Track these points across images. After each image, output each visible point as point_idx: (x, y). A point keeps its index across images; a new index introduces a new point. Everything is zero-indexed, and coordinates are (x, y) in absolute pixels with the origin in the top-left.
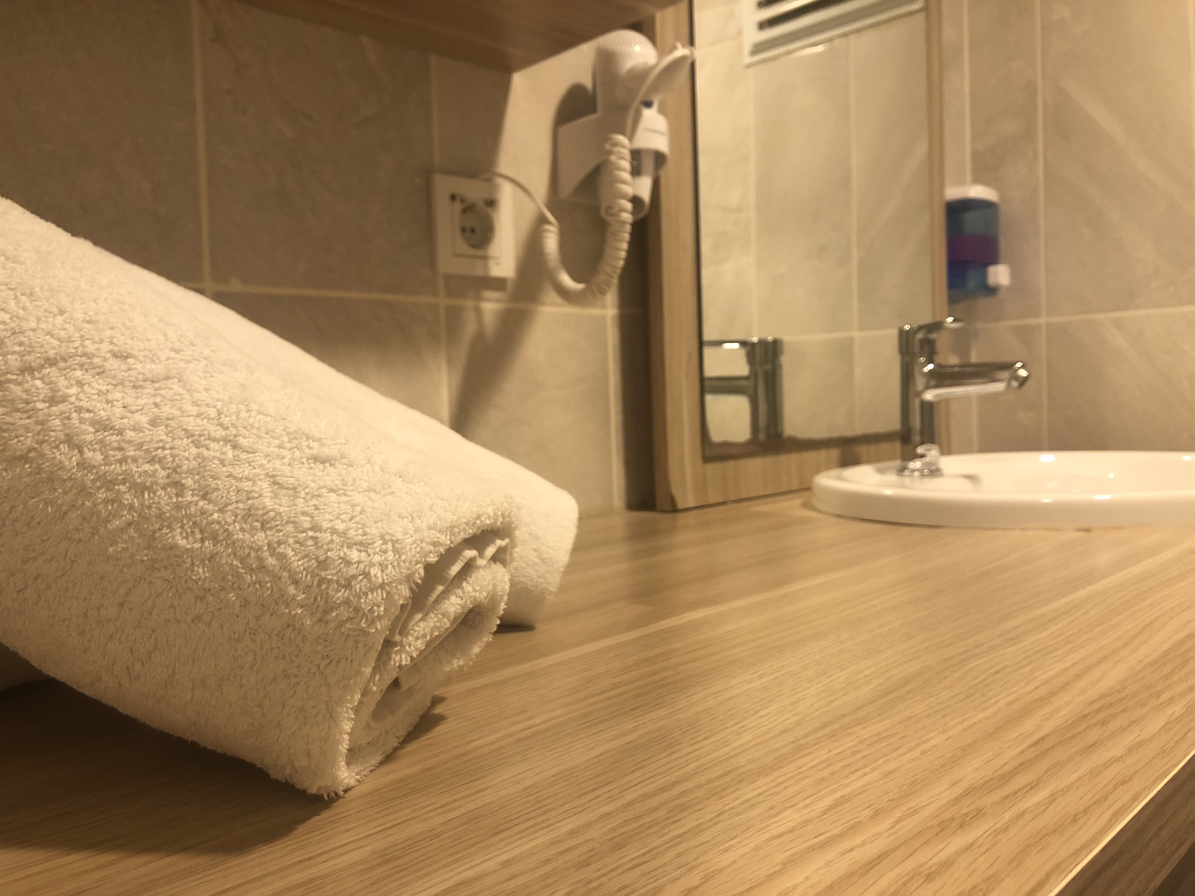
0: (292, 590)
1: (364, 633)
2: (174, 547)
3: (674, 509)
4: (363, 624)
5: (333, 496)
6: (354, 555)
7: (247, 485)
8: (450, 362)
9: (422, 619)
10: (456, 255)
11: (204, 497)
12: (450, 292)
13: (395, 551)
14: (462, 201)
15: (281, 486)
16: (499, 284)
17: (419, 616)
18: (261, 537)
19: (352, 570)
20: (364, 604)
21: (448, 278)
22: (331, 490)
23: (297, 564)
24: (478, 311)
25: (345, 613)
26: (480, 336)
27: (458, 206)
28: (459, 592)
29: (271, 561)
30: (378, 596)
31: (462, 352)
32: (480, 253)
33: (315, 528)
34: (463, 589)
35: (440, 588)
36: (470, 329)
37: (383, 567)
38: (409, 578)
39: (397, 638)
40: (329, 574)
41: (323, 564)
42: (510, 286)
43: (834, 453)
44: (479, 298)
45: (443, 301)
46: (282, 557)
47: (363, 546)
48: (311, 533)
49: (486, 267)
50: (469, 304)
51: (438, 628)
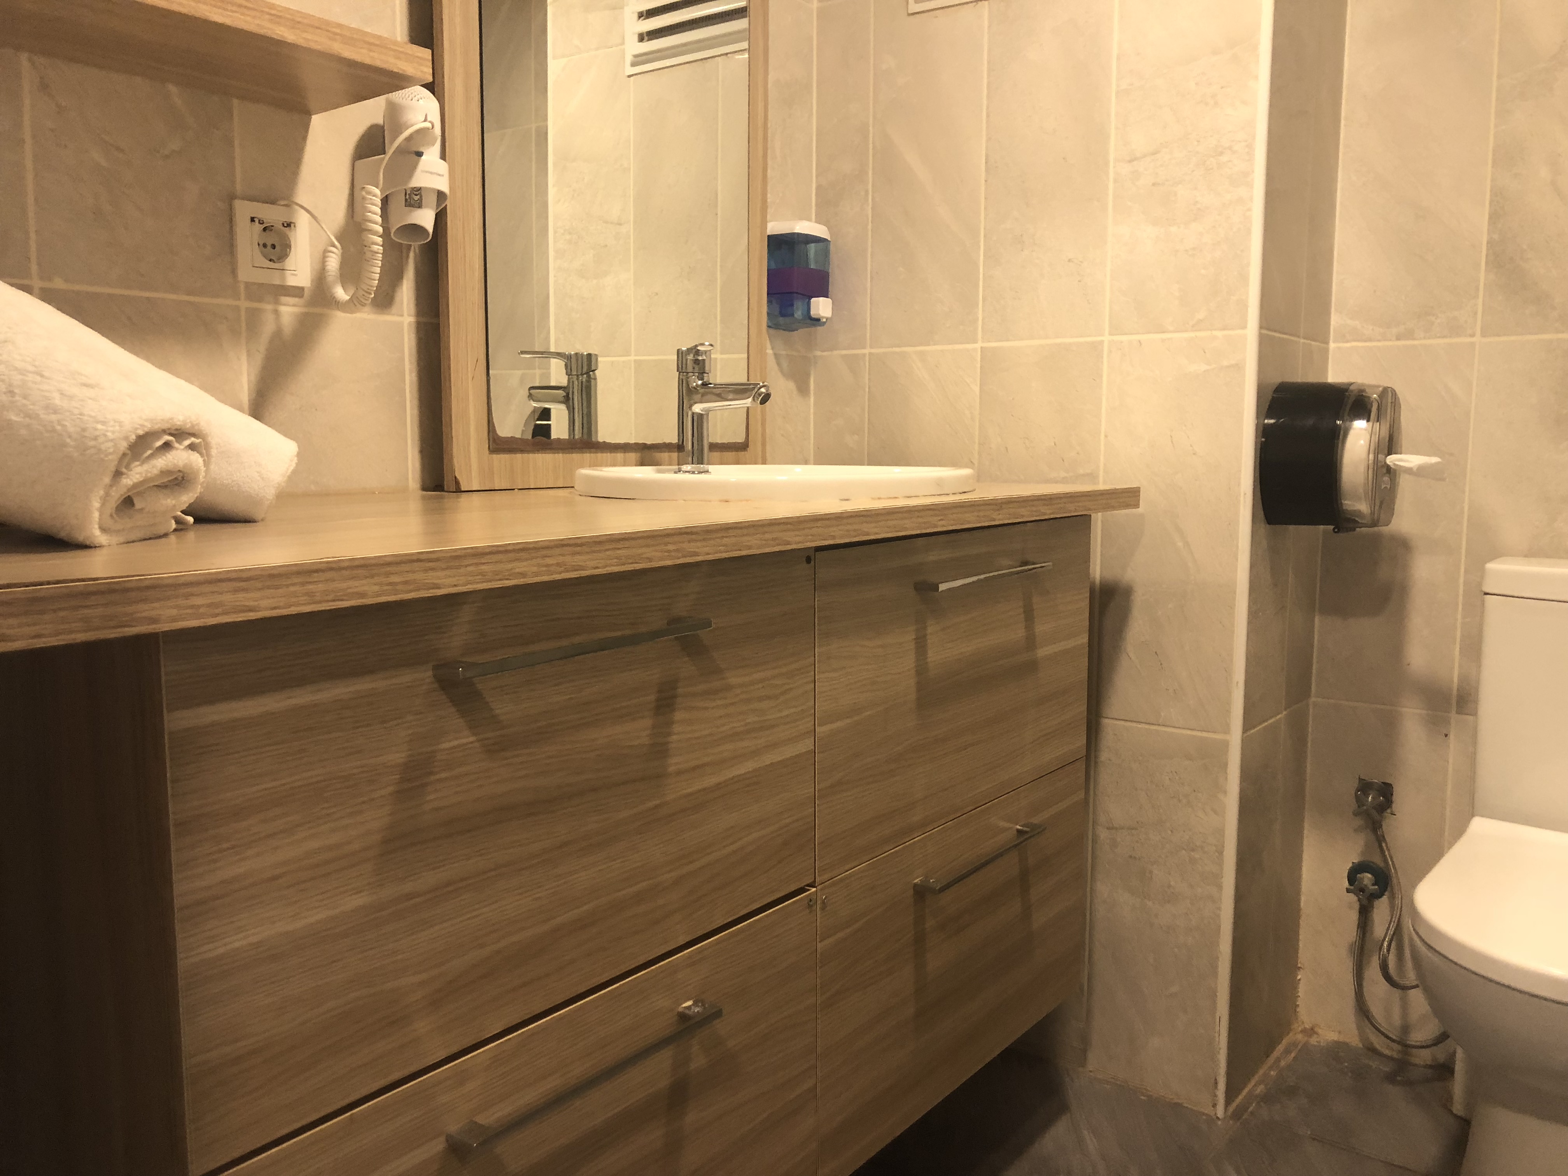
0: (68, 440)
1: (102, 460)
2: (10, 420)
3: (458, 490)
4: (102, 456)
5: (90, 401)
6: (99, 426)
7: (47, 394)
8: (249, 354)
9: (139, 465)
10: (254, 267)
11: (25, 399)
12: (250, 297)
13: (121, 426)
14: (261, 222)
15: (65, 395)
16: (297, 292)
17: (138, 463)
18: (53, 417)
19: (97, 433)
20: (103, 447)
21: (248, 285)
22: (90, 399)
23: (71, 429)
24: (276, 312)
25: (92, 451)
26: (278, 333)
27: (257, 227)
28: (164, 458)
29: (59, 428)
30: (110, 444)
31: (262, 344)
32: (276, 266)
33: (81, 414)
34: (166, 457)
35: (149, 452)
36: (268, 328)
37: (113, 432)
38: (126, 438)
39: (124, 470)
40: (87, 434)
41: (84, 430)
42: (307, 293)
43: (633, 456)
44: (277, 302)
45: (244, 304)
46: (64, 426)
47: (103, 423)
48: (78, 416)
49: (283, 278)
50: (269, 307)
51: (150, 472)
